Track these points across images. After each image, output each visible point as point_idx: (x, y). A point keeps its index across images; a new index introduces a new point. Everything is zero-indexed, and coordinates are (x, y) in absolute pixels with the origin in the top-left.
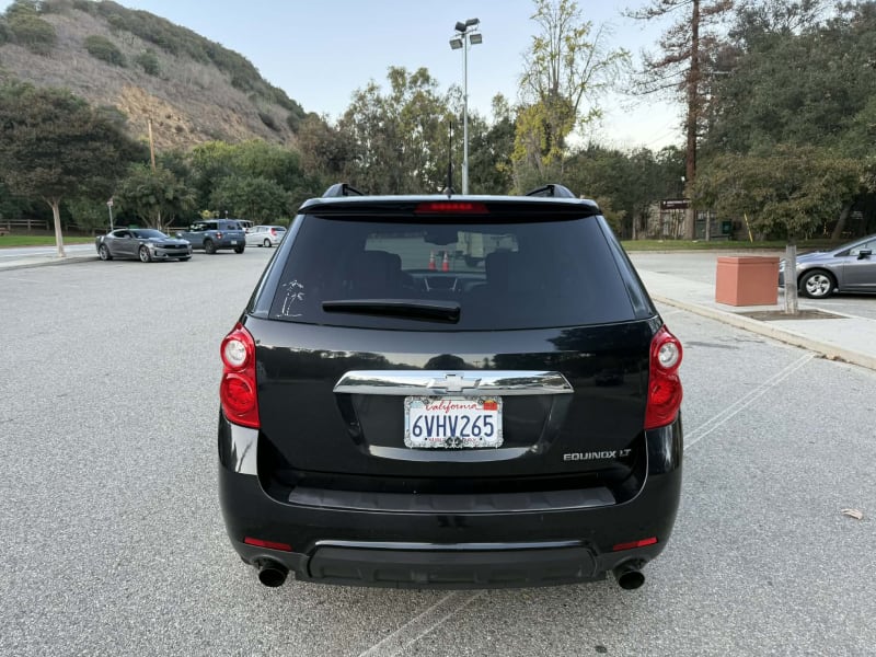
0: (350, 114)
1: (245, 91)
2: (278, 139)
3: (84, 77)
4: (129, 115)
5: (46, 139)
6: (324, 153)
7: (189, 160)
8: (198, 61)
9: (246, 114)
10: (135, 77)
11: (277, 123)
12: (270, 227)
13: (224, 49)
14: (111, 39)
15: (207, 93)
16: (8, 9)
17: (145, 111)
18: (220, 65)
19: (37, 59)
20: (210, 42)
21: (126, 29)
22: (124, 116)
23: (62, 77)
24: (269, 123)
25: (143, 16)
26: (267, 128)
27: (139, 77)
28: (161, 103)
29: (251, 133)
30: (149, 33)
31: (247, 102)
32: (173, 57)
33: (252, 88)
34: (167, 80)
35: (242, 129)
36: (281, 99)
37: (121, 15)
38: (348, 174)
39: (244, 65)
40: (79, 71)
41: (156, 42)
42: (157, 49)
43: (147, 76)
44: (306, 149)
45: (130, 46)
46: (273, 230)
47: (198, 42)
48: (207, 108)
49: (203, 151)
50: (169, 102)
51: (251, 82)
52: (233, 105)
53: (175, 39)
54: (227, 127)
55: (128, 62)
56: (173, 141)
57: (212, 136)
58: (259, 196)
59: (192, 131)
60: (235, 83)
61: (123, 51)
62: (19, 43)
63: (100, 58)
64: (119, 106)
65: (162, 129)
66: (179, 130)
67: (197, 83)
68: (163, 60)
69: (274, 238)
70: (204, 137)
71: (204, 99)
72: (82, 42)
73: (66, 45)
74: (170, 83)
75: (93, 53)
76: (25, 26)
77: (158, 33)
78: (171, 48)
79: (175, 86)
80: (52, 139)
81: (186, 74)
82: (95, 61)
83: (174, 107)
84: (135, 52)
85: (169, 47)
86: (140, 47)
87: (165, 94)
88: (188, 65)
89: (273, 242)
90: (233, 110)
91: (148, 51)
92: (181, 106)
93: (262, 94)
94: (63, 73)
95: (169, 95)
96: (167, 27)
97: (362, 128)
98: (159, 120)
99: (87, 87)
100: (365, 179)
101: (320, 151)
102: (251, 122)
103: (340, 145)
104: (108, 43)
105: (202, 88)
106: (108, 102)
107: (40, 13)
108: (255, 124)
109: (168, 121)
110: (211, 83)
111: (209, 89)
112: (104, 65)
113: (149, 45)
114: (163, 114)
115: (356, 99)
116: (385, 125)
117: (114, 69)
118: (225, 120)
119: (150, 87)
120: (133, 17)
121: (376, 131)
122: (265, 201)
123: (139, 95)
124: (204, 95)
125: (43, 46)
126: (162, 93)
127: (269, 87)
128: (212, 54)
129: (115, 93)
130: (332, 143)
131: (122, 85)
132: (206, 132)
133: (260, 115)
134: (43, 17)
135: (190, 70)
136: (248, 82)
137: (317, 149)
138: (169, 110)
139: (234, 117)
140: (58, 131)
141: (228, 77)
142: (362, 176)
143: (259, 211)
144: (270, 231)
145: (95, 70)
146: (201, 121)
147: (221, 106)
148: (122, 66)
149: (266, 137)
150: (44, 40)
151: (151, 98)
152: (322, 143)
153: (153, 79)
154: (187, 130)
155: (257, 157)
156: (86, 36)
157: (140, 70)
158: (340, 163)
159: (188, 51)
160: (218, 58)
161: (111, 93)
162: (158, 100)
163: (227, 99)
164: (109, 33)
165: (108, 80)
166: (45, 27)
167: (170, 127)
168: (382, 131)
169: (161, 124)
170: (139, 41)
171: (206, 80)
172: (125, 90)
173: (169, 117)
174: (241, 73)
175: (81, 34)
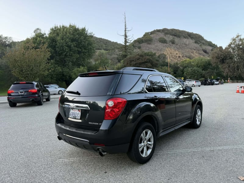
0: (230, 45)
1: (198, 44)
2: (208, 56)
3: (158, 48)
4: (167, 55)
5: (137, 64)
6: (219, 58)
7: (180, 64)
8: (186, 38)
9: (198, 50)
10: (169, 45)
11: (208, 51)
12: (195, 81)
13: (194, 34)
14: (165, 37)
15: (187, 46)
16: (144, 35)
17: (171, 53)
18: (192, 38)
19: (148, 45)
20: (189, 33)
21: (168, 34)
22: (165, 55)
23: (153, 48)
24: (205, 52)
25: (173, 30)
26: (204, 53)
27: (170, 45)
28: (175, 51)
29: (199, 55)
30: (174, 34)
31: (199, 47)
32: (179, 39)
33: (201, 43)
34: (177, 44)
35: (197, 54)
36: (210, 44)
37: (167, 31)
38: (227, 63)
39: (199, 37)
40: (156, 46)
41: (175, 36)
42: (175, 37)
43: (172, 45)
44: (213, 58)
45: (169, 38)
46: (195, 82)
47: (186, 33)
48: (187, 50)
49: (183, 62)
50: (177, 50)
51: (201, 41)
52: (195, 48)
53: (180, 34)
54: (192, 54)
55: (168, 42)
56: (177, 60)
57: (188, 57)
58: (194, 72)
59: (183, 57)
60: (196, 42)
61: (167, 40)
62: (145, 42)
63: (161, 42)
64: (165, 53)
65: (175, 57)
66: (179, 57)
67: (185, 44)
68: (177, 40)
69: (196, 84)
70: (186, 58)
71: (187, 48)
72: (158, 39)
73: (154, 41)
74: (178, 45)
75: (160, 41)
76: (147, 38)
77: (176, 33)
78: (179, 36)
79: (179, 46)
80: (138, 64)
81: (182, 42)
82: (160, 43)
83: (178, 51)
84: (170, 39)
85: (178, 36)
86: (171, 38)
87: (176, 49)
88: (183, 40)
89: (195, 85)
90: (195, 50)
91: (173, 38)
92: (180, 51)
93: (203, 44)
94: (153, 47)
95: (177, 48)
96: (178, 31)
97: (233, 49)
98: (174, 55)
99: (158, 50)
100: (234, 65)
101: (217, 58)
102: (200, 52)
103: (225, 55)
104: (164, 38)
105: (186, 45)
106: (162, 52)
107: (150, 35)
108: (201, 53)
109: (177, 55)
110: (189, 43)
111: (188, 45)
112: (162, 44)
113: (173, 37)
114: (175, 53)
115: (232, 40)
116: (242, 47)
117: (165, 45)
118: (192, 53)
119: (173, 47)
120: (170, 31)
121: (239, 49)
122: (196, 74)
123: (170, 50)
124: (186, 47)
125: (150, 42)
126: (176, 48)
127: (206, 41)
128: (190, 36)
129: (164, 50)
130: (222, 55)
131: (166, 48)
132: (186, 57)
133: (202, 50)
134: (150, 36)
135: (183, 41)
136: (200, 41)
137: (216, 57)
138: (177, 52)
139: (195, 51)
140: (140, 62)
141: (194, 41)
142: (232, 64)
143: (194, 77)
144: (194, 82)
145: (160, 45)
146: (185, 54)
147: (191, 49)
148: (166, 43)
149: (204, 56)
150: (150, 41)
151: (173, 50)
152: (218, 55)
153: (174, 45)
154: (181, 57)
155: (199, 62)
156: (159, 38)
157: (171, 43)
158: (225, 61)
159: (183, 36)
160: (192, 36)
161: (163, 50)
162: (174, 50)
163: (193, 47)
164: (164, 36)
165: (163, 47)
166: (150, 38)
167: (177, 56)
168: (241, 49)
169: (175, 56)
170: (171, 36)
171: (187, 43)
172: (167, 49)
173: (177, 54)
174: (198, 39)
175: (158, 37)
